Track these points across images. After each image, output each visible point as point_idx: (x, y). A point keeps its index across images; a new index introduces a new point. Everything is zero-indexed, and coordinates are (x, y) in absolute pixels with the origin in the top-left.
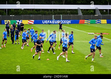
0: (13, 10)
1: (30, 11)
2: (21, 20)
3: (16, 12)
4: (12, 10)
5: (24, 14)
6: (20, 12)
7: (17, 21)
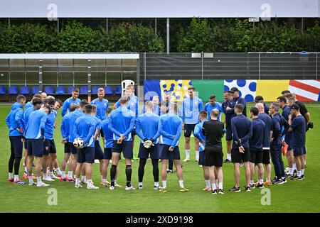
0: (205, 23)
1: (293, 29)
2: (248, 82)
3: (217, 39)
4: (197, 26)
5: (260, 46)
6: (241, 37)
7: (226, 83)
